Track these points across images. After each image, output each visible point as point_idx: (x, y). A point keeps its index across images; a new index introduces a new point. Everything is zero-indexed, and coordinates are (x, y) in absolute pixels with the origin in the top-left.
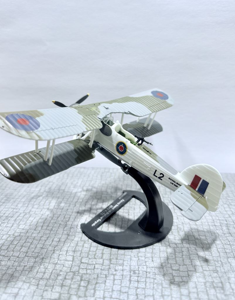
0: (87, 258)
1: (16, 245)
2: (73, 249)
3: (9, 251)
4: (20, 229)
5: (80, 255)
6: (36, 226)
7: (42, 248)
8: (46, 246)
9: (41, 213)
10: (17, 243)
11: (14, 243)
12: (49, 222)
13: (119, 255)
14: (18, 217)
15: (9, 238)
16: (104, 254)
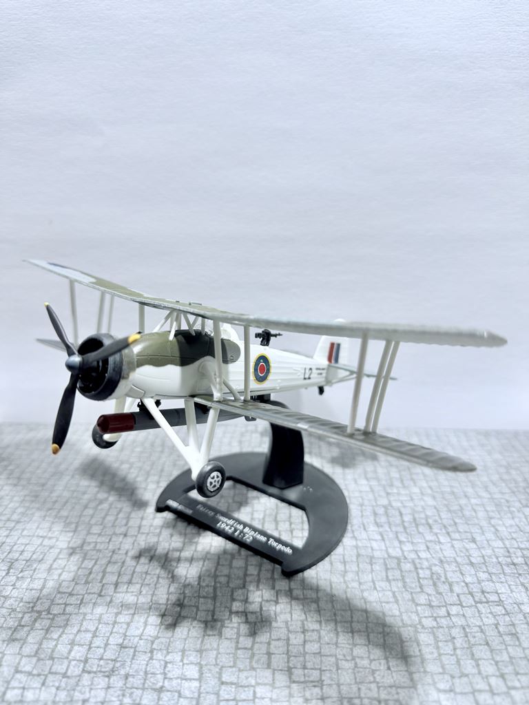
0: (234, 669)
1: (57, 640)
2: (198, 646)
3: (42, 660)
4: (63, 595)
5: (216, 661)
6: (101, 584)
7: (122, 646)
8: (130, 640)
9: (111, 547)
10: (59, 633)
11: (52, 635)
12: (132, 572)
13: (307, 657)
14: (54, 561)
15: (39, 621)
16: (273, 654)
